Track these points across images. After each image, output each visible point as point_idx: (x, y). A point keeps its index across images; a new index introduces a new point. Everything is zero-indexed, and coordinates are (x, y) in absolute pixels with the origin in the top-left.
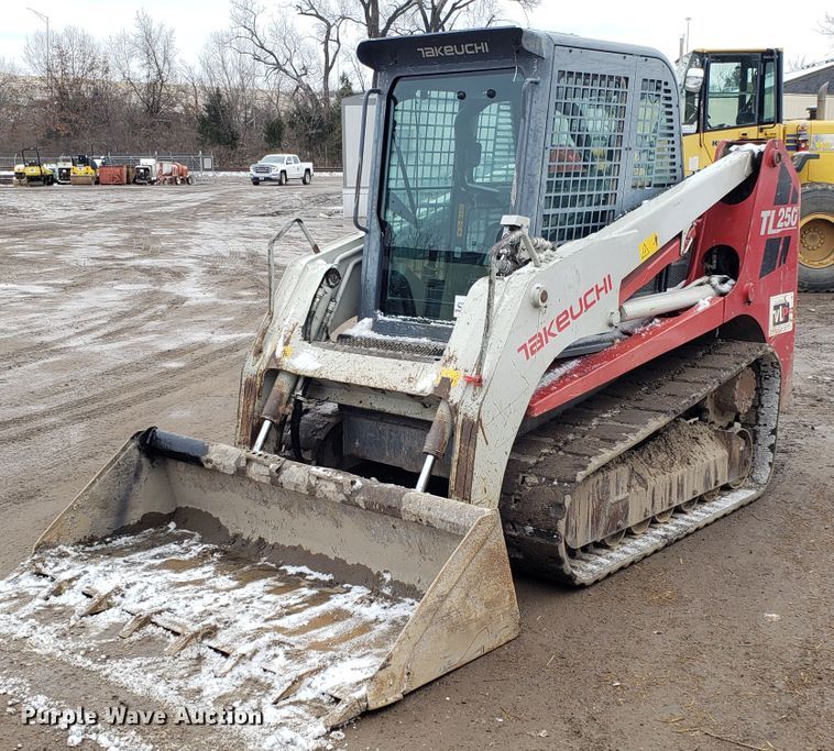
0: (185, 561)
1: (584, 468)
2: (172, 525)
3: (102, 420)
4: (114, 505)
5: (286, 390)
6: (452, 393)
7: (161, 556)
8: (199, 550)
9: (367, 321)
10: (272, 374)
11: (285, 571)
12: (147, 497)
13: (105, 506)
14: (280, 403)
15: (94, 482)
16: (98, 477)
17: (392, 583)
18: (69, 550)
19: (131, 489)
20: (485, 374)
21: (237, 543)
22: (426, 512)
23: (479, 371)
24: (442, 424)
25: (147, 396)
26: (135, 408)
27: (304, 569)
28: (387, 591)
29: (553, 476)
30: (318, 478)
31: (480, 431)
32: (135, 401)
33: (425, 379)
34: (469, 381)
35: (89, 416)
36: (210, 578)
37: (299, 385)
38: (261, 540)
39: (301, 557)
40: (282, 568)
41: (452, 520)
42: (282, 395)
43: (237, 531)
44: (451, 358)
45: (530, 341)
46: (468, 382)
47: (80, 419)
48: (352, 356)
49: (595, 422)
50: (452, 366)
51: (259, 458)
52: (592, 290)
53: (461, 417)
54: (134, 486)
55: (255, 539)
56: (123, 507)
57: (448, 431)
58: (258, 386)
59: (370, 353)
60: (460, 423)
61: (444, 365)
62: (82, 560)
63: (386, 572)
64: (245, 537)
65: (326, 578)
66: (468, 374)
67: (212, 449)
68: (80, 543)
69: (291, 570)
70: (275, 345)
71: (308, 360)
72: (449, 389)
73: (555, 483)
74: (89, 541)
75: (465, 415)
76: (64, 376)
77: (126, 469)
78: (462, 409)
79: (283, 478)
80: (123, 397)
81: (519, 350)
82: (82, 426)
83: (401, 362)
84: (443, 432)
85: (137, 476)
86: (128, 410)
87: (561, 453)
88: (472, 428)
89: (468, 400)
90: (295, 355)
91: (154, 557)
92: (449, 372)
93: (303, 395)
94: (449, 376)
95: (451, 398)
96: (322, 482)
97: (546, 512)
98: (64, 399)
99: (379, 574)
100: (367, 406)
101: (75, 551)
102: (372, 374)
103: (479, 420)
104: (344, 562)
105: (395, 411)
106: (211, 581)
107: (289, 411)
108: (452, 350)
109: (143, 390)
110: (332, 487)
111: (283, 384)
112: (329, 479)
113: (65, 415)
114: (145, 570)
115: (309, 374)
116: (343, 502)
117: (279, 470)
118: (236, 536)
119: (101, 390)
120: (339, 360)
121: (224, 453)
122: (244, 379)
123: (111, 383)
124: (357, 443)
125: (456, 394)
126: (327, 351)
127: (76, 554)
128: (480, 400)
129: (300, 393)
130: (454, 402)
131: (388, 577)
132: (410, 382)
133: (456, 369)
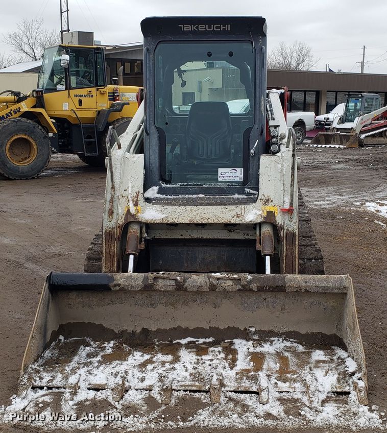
0: (112, 354)
1: (320, 251)
2: (61, 337)
5: (139, 234)
6: (277, 219)
7: (92, 355)
9: (156, 188)
13: (41, 331)
14: (138, 242)
17: (256, 332)
18: (36, 367)
19: (47, 317)
22: (304, 284)
23: (292, 205)
24: (271, 237)
27: (190, 339)
33: (252, 214)
37: (144, 230)
38: (145, 331)
40: (175, 342)
42: (138, 237)
43: (122, 329)
44: (267, 200)
46: (284, 212)
50: (270, 204)
53: (285, 231)
54: (48, 314)
55: (139, 330)
56: (45, 330)
58: (119, 234)
60: (285, 235)
61: (265, 204)
63: (252, 327)
64: (130, 331)
65: (211, 340)
67: (117, 277)
69: (183, 341)
70: (127, 206)
71: (153, 213)
73: (313, 261)
75: (288, 230)
77: (46, 303)
79: (188, 284)
83: (226, 207)
85: (48, 307)
88: (294, 237)
90: (143, 212)
91: (90, 357)
92: (270, 208)
94: (271, 210)
95: (277, 222)
96: (220, 282)
99: (245, 329)
100: (188, 237)
104: (218, 328)
106: (155, 358)
107: (143, 247)
108: (266, 196)
110: (230, 283)
111: (136, 230)
112: (228, 279)
114: (103, 365)
115: (158, 222)
116: (239, 290)
117: (184, 281)
118: (122, 332)
121: (129, 277)
122: (104, 231)
125: (279, 220)
128: (295, 220)
129: (146, 235)
130: (280, 224)
131: (253, 329)
132: (238, 217)
133: (274, 206)
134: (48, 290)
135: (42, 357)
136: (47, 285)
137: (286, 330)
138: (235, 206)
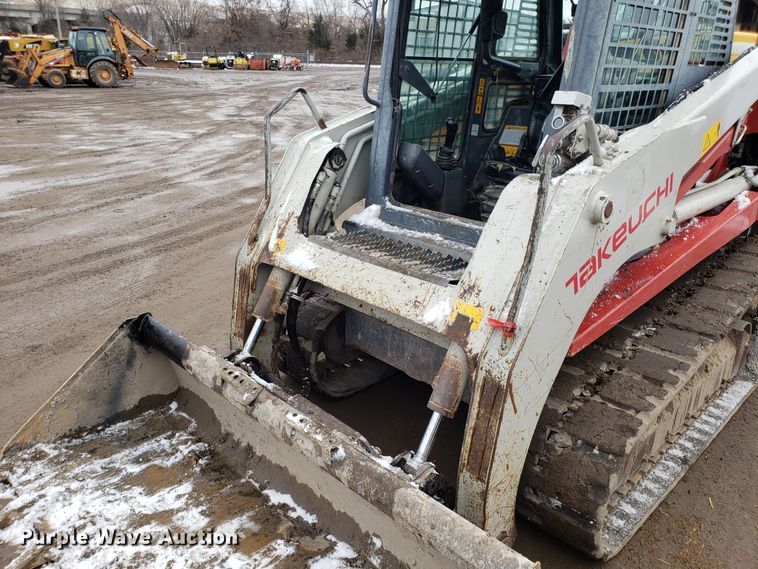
0: (166, 469)
1: (634, 432)
2: (174, 406)
3: (174, 254)
4: (105, 395)
5: (280, 287)
6: (471, 338)
7: (145, 458)
8: (186, 452)
9: (375, 208)
10: (265, 268)
11: (267, 499)
12: (146, 377)
13: (93, 396)
14: (272, 301)
15: (76, 376)
16: (81, 371)
17: (381, 551)
18: (50, 450)
19: (123, 376)
20: (520, 320)
21: (229, 443)
22: (428, 529)
23: (512, 316)
24: (455, 374)
25: (218, 231)
26: (205, 242)
27: (287, 499)
28: (375, 562)
29: (594, 441)
30: (293, 429)
31: (509, 399)
32: (208, 235)
33: (436, 308)
34: (496, 325)
35: (167, 248)
36: (178, 511)
37: (294, 283)
38: (249, 448)
39: (288, 484)
40: (265, 492)
41: (466, 557)
42: (275, 292)
43: (229, 429)
44: (471, 288)
45: (581, 270)
46: (494, 328)
47: (158, 251)
48: (352, 260)
49: (628, 343)
50: (472, 299)
51: (236, 382)
52: (654, 194)
53: (482, 374)
54: (127, 373)
55: (244, 444)
56: (116, 394)
57: (462, 384)
58: (251, 279)
59: (372, 260)
60: (480, 381)
61: (462, 296)
62: (57, 464)
64: (236, 438)
65: (310, 519)
66: (495, 316)
67: (193, 354)
68: (65, 436)
69: (276, 497)
70: (269, 236)
71: (302, 257)
72: (468, 333)
73: (596, 451)
74: (78, 433)
75: (488, 372)
76: (166, 208)
77: (117, 358)
78: (484, 364)
79: (258, 411)
80: (200, 231)
81: (567, 284)
82: (157, 259)
83: (405, 277)
84: (456, 386)
85: (130, 363)
86: (199, 244)
87: (597, 398)
88: (497, 394)
89: (493, 353)
90: (290, 250)
91: (136, 461)
92: (468, 308)
93: (299, 294)
94: (468, 314)
95: (469, 346)
96: (297, 435)
97: (582, 492)
98: (155, 230)
99: (367, 535)
100: (367, 312)
101: (55, 448)
102: (372, 287)
103: (509, 385)
104: (330, 504)
106: (180, 514)
107: (282, 310)
108: (473, 277)
109: (218, 224)
110: (309, 446)
111: (277, 281)
112: (307, 436)
113: (147, 248)
114: (119, 487)
115: (304, 275)
116: (323, 468)
117: (252, 404)
118: (228, 435)
119: (188, 222)
120: (336, 262)
121: (205, 362)
122: (239, 268)
123: (199, 215)
124: (359, 336)
125: (477, 340)
126: (324, 249)
127: (56, 452)
128: (511, 356)
129: (296, 291)
130: (474, 352)
131: (378, 543)
132: (416, 306)
133: (479, 306)
134: (128, 340)
135: (99, 432)
136: (123, 333)
138: (419, 281)
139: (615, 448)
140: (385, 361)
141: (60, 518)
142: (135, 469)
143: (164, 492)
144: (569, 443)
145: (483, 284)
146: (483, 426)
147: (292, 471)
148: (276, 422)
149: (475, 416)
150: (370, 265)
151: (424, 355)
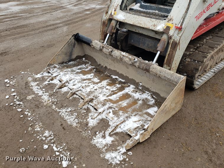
0: (86, 71)
1: (206, 57)
2: (84, 59)
3: (71, 26)
4: (68, 54)
5: (114, 25)
6: (170, 32)
7: (80, 69)
8: (90, 68)
9: (138, 4)
10: (110, 20)
12: (77, 52)
13: (66, 54)
14: (112, 29)
15: (62, 48)
16: (63, 47)
17: (142, 86)
18: (57, 66)
19: (73, 50)
20: (183, 26)
21: (100, 66)
22: (159, 73)
23: (181, 25)
24: (164, 41)
25: (81, 20)
26: (79, 23)
27: (117, 77)
28: (140, 88)
29: (196, 59)
30: (123, 56)
31: (179, 46)
32: (79, 21)
33: (160, 26)
34: (177, 28)
35: (69, 24)
36: (92, 78)
37: (118, 24)
38: (106, 67)
39: (117, 74)
40: (111, 76)
41: (169, 77)
42: (113, 26)
44: (171, 19)
45: (199, 14)
46: (176, 29)
47: (67, 25)
48: (135, 16)
49: (205, 40)
50: (171, 22)
51: (106, 47)
53: (172, 40)
54: (74, 49)
55: (104, 66)
56: (71, 54)
57: (166, 44)
58: (106, 23)
59: (141, 16)
60: (171, 42)
61: (168, 22)
62: (60, 69)
63: (141, 83)
64: (102, 65)
65: (123, 81)
66: (177, 26)
67: (93, 42)
68: (60, 63)
69: (114, 77)
70: (112, 11)
71: (121, 16)
72: (169, 30)
73: (196, 62)
74: (62, 63)
75: (174, 40)
76: (65, 14)
77: (71, 44)
78: (173, 38)
79: (113, 54)
80: (76, 20)
81: (195, 18)
82: (67, 27)
83: (151, 19)
84: (165, 44)
85: (74, 46)
86: (77, 23)
87: (197, 51)
88: (175, 45)
89: (175, 35)
90: (117, 15)
91: (78, 69)
92: (169, 24)
93: (119, 27)
94: (170, 26)
95: (169, 34)
96: (124, 57)
97: (192, 71)
98: (64, 20)
99: (138, 83)
100: (138, 32)
101: (58, 66)
102: (142, 22)
103: (179, 42)
104: (128, 77)
105: (146, 34)
106: (93, 79)
107: (115, 31)
108: (171, 17)
109: (81, 19)
110: (127, 59)
111: (113, 23)
112: (127, 57)
113: (63, 24)
114: (76, 74)
115: (121, 21)
116: (131, 64)
117: (111, 52)
118: (100, 64)
119: (72, 18)
120: (131, 17)
121: (97, 43)
122: (102, 21)
123: (75, 16)
124: (132, 41)
125: (171, 33)
126: (127, 14)
127: (59, 67)
128: (180, 35)
129: (118, 26)
130: (171, 35)
131: (141, 84)
132: (154, 26)
133: (172, 24)
134: (74, 40)
135: (67, 63)
136: (73, 38)
137: (154, 91)
138: (155, 20)
139: (201, 60)
140: (139, 47)
141: (65, 79)
142: (79, 71)
143: (87, 75)
144: (190, 60)
145: (174, 18)
146: (171, 53)
147: (118, 71)
148: (118, 55)
149: (169, 51)
150: (141, 17)
151: (151, 44)
